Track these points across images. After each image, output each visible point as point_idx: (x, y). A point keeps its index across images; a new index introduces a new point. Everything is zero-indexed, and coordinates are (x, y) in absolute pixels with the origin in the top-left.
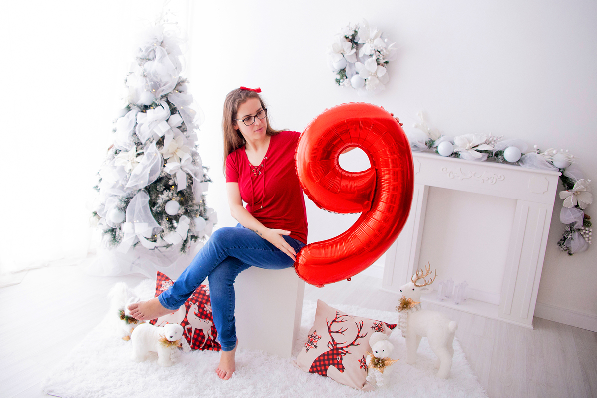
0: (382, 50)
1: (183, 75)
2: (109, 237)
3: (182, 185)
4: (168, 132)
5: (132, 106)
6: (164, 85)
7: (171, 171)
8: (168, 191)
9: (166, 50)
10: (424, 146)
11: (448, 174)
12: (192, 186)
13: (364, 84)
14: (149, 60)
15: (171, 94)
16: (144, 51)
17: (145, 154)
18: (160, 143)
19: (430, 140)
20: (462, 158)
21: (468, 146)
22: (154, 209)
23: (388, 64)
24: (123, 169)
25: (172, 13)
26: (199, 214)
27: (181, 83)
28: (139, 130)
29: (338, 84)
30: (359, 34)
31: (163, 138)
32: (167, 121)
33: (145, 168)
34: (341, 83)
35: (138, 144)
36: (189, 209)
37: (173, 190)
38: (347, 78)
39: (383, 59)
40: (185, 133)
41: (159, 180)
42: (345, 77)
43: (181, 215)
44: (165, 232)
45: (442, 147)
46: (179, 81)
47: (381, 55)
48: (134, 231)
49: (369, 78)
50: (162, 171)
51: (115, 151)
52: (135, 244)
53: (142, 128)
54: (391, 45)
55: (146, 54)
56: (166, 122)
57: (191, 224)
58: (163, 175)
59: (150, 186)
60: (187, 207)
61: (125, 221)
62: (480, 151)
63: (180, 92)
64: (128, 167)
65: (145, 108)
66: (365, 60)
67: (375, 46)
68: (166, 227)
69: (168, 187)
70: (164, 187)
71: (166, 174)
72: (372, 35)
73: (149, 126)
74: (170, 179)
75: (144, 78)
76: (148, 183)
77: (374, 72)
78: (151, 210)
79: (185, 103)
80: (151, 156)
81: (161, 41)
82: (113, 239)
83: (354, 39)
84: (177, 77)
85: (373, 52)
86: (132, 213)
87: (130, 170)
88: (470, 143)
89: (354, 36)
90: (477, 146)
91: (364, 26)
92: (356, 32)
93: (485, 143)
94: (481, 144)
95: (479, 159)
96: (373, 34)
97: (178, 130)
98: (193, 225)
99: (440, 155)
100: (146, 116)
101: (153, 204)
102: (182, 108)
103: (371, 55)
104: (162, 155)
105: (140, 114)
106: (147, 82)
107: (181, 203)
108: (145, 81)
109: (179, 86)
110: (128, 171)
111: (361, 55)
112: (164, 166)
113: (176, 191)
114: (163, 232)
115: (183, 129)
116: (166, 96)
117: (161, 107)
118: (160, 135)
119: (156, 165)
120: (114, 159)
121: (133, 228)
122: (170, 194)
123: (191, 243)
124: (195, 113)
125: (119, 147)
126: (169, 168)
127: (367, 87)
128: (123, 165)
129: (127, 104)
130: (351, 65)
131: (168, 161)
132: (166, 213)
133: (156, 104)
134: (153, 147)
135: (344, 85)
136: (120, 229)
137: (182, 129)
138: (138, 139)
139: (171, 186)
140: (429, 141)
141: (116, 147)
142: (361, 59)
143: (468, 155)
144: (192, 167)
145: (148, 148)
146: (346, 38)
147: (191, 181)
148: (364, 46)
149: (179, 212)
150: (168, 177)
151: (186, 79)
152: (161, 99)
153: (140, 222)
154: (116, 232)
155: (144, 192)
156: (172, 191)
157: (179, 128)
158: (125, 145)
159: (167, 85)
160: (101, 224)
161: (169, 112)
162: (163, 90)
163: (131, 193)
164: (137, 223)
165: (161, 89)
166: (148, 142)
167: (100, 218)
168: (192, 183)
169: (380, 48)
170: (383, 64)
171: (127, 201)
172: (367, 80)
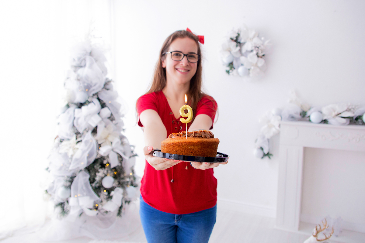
0: (260, 46)
1: (109, 76)
2: (59, 209)
3: (114, 163)
4: (100, 122)
5: (70, 105)
6: (95, 86)
7: (105, 153)
8: (103, 169)
9: (95, 59)
10: (298, 116)
11: (321, 137)
12: (123, 162)
13: (249, 74)
14: (81, 67)
15: (100, 93)
16: (76, 59)
17: (83, 141)
18: (95, 131)
20: (330, 124)
21: (334, 114)
22: (94, 185)
23: (265, 56)
24: (66, 155)
25: (97, 30)
26: (130, 183)
27: (108, 83)
28: (77, 123)
29: (228, 74)
30: (241, 36)
31: (97, 127)
32: (99, 114)
33: (84, 152)
34: (230, 73)
35: (78, 133)
36: (122, 181)
37: (108, 168)
39: (261, 53)
40: (114, 122)
41: (96, 161)
42: (233, 69)
43: (116, 187)
44: (104, 202)
45: (314, 116)
46: (107, 81)
47: (259, 50)
48: (79, 204)
49: (252, 68)
50: (98, 154)
51: (60, 140)
52: (80, 214)
53: (80, 121)
54: (267, 42)
55: (78, 63)
56: (97, 115)
57: (125, 193)
58: (98, 157)
59: (89, 166)
60: (120, 179)
61: (70, 196)
62: (344, 118)
63: (108, 89)
64: (70, 153)
65: (81, 105)
66: (247, 55)
67: (255, 43)
68: (104, 197)
69: (103, 166)
70: (100, 166)
71: (101, 156)
73: (85, 119)
74: (105, 159)
75: (78, 82)
76: (87, 164)
77: (255, 63)
78: (92, 186)
79: (112, 98)
80: (88, 143)
81: (89, 51)
82: (62, 211)
84: (104, 78)
85: (253, 48)
86: (76, 189)
87: (72, 156)
88: (335, 111)
89: (237, 38)
90: (340, 114)
91: (245, 29)
92: (239, 34)
93: (346, 111)
94: (343, 112)
95: (344, 124)
96: (252, 34)
97: (109, 121)
98: (125, 194)
99: (313, 123)
100: (82, 111)
101: (92, 181)
102: (110, 102)
103: (252, 51)
104: (97, 141)
105: (77, 110)
106: (80, 84)
107: (115, 177)
109: (106, 86)
110: (70, 157)
111: (244, 51)
112: (99, 149)
113: (110, 168)
114: (102, 202)
116: (96, 94)
117: (92, 103)
118: (94, 126)
119: (93, 149)
120: (60, 147)
121: (78, 201)
122: (105, 172)
123: (126, 206)
124: (120, 105)
125: (63, 137)
126: (103, 151)
127: (251, 75)
128: (66, 151)
129: (66, 103)
130: (237, 59)
131: (101, 145)
132: (103, 187)
133: (89, 101)
134: (89, 135)
135: (233, 74)
136: (68, 202)
137: (111, 118)
138: (77, 130)
139: (106, 164)
140: (302, 112)
141: (60, 137)
142: (244, 54)
143: (335, 122)
144: (121, 148)
145: (84, 136)
146: (232, 39)
148: (246, 44)
149: (114, 185)
150: (102, 158)
151: (111, 80)
152: (92, 97)
153: (83, 196)
154: (64, 205)
155: (84, 172)
156: (106, 169)
157: (109, 118)
158: (67, 135)
159: (97, 85)
160: (53, 199)
161: (100, 106)
162: (94, 90)
163: (73, 173)
164: (80, 196)
165: (92, 89)
166: (85, 132)
167: (51, 195)
168: (122, 160)
169: (258, 44)
170: (261, 56)
171: (71, 179)
172: (250, 70)
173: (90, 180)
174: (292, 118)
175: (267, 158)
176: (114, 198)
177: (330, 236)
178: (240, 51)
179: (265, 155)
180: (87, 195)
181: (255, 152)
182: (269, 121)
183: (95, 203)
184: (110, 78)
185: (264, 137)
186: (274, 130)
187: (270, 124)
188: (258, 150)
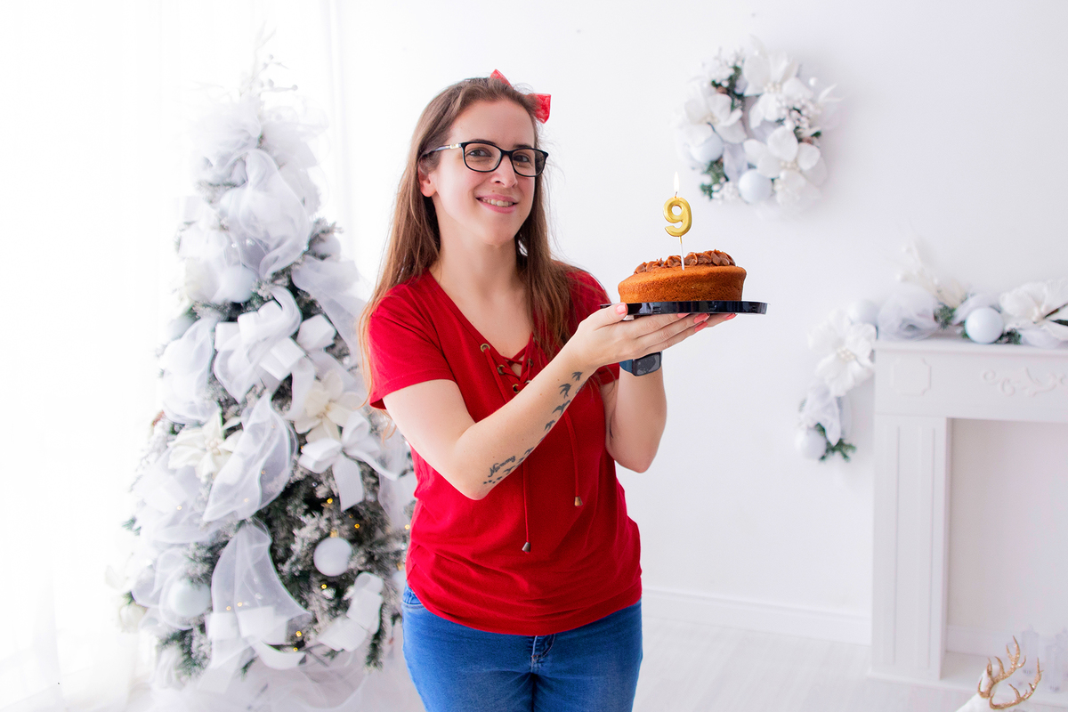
0: (804, 107)
1: (328, 213)
2: (174, 654)
3: (351, 492)
4: (300, 363)
5: (200, 310)
6: (278, 246)
7: (318, 463)
8: (317, 514)
9: (276, 159)
10: (930, 324)
11: (1000, 384)
12: (381, 490)
13: (770, 192)
14: (233, 185)
15: (297, 267)
16: (214, 162)
17: (246, 427)
18: (283, 393)
19: (941, 307)
20: (1026, 344)
21: (1037, 313)
22: (286, 568)
23: (821, 138)
24: (190, 474)
25: (279, 64)
27: (322, 236)
28: (224, 368)
29: (707, 197)
30: (746, 74)
31: (289, 379)
32: (295, 336)
33: (248, 464)
34: (714, 195)
35: (227, 403)
36: (378, 551)
37: (330, 510)
38: (727, 180)
39: (810, 127)
40: (346, 360)
41: (290, 491)
42: (722, 180)
43: (360, 572)
44: (321, 623)
45: (977, 322)
46: (318, 231)
47: (803, 119)
48: (239, 633)
49: (782, 175)
50: (296, 465)
51: (168, 428)
52: (244, 664)
53: (232, 362)
54: (826, 91)
55: (222, 172)
56: (291, 342)
57: (388, 591)
58: (298, 476)
59: (269, 509)
60: (371, 546)
61: (211, 609)
62: (1067, 323)
63: (323, 258)
64: (205, 467)
65: (234, 311)
66: (765, 134)
67: (788, 98)
68: (322, 608)
69: (315, 505)
70: (305, 507)
71: (306, 472)
72: (777, 72)
73: (249, 354)
74: (320, 483)
75: (223, 235)
76: (263, 500)
77: (790, 158)
78: (278, 571)
79: (336, 285)
80: (263, 430)
81: (257, 135)
82: (186, 657)
83: (735, 86)
84: (310, 221)
85: (785, 112)
86: (229, 585)
87: (211, 476)
88: (1039, 304)
89: (732, 80)
90: (1056, 311)
91: (756, 53)
92: (737, 69)
96: (779, 68)
97: (328, 357)
98: (392, 592)
99: (974, 342)
100: (238, 331)
101: (279, 555)
102: (330, 298)
103: (780, 122)
104: (293, 425)
105: (223, 328)
106: (229, 242)
107: (356, 539)
108: (226, 242)
109: (318, 245)
110: (204, 480)
111: (754, 123)
112: (300, 453)
113: (339, 510)
114: (316, 621)
115: (340, 351)
116: (286, 272)
117: (273, 303)
118: (280, 376)
120: (169, 450)
122: (323, 524)
125: (178, 416)
126: (313, 457)
127: (779, 197)
128: (191, 463)
129: (186, 304)
130: (736, 149)
131: (308, 438)
132: (317, 572)
133: (262, 298)
134: (263, 409)
135: (723, 197)
136: (203, 628)
137: (336, 351)
138: (224, 390)
139: (325, 500)
140: (941, 310)
141: (170, 417)
142: (757, 133)
144: (373, 444)
145: (249, 412)
146: (716, 85)
147: (373, 481)
148: (762, 100)
149: (353, 565)
150: (311, 478)
151: (334, 224)
152: (272, 281)
153: (254, 605)
154: (191, 638)
155: (254, 529)
156: (326, 515)
157: (330, 349)
158: (193, 410)
159: (287, 244)
160: (154, 620)
161: (297, 313)
162: (276, 259)
163: (218, 533)
164: (244, 608)
165: (269, 256)
166: (252, 397)
167: (145, 609)
168: (377, 483)
169: (799, 101)
170: (810, 138)
171: (212, 555)
172: (776, 181)
173: (273, 550)
174: (912, 330)
175: (837, 455)
176: (354, 605)
177: (1029, 690)
178: (744, 121)
179: (830, 449)
180: (264, 603)
181: (801, 441)
182: (841, 342)
183: (292, 627)
184: (329, 222)
185: (826, 393)
186: (855, 368)
187: (844, 349)
188: (808, 434)
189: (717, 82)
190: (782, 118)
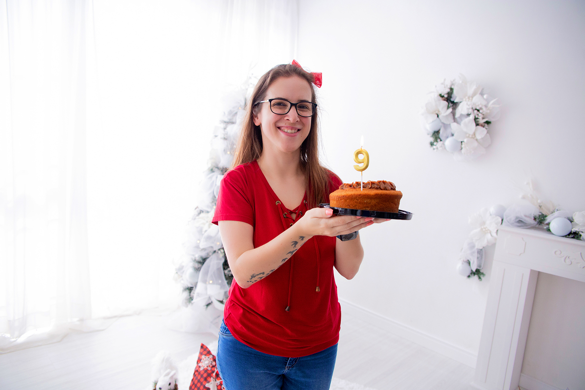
0: (481, 109)
5: (215, 169)
10: (531, 221)
11: (563, 258)
13: (460, 148)
19: (540, 214)
23: (490, 125)
29: (430, 147)
30: (455, 91)
34: (433, 147)
38: (440, 140)
39: (483, 118)
42: (438, 140)
45: (556, 224)
47: (480, 114)
48: (207, 292)
49: (465, 140)
51: (199, 212)
52: (207, 303)
54: (493, 101)
55: (230, 117)
66: (462, 120)
67: (474, 104)
72: (470, 91)
77: (471, 133)
82: (189, 297)
83: (451, 97)
85: (470, 111)
89: (449, 94)
91: (461, 82)
92: (452, 89)
99: (553, 234)
103: (469, 115)
111: (457, 116)
121: (206, 289)
127: (463, 151)
128: (201, 226)
129: (210, 167)
130: (446, 126)
135: (437, 148)
140: (539, 216)
142: (458, 120)
148: (461, 104)
169: (478, 105)
170: (483, 124)
171: (203, 261)
172: (463, 143)
174: (520, 223)
175: (476, 277)
179: (472, 273)
182: (484, 223)
185: (474, 247)
186: (489, 237)
187: (485, 227)
188: (462, 264)
189: (442, 95)
190: (469, 113)
